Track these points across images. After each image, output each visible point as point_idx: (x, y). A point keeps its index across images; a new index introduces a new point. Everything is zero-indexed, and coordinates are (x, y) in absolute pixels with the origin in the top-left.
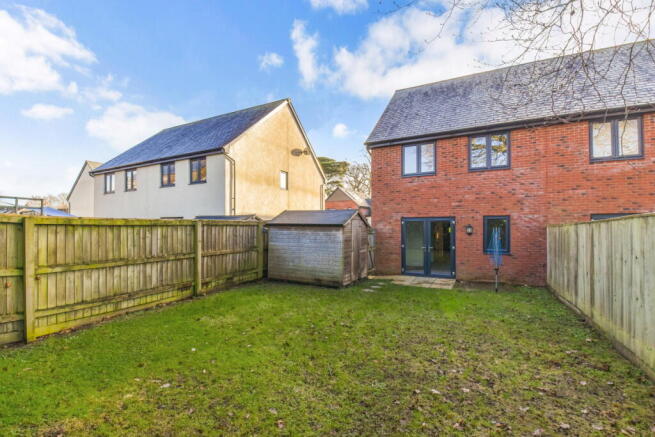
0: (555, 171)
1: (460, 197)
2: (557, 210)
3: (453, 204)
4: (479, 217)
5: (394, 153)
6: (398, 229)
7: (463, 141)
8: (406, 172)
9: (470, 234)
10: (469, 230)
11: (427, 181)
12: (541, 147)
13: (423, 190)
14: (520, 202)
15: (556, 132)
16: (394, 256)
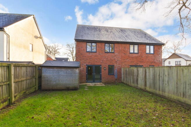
0: (123, 55)
1: (103, 59)
2: (124, 64)
3: (101, 61)
4: (107, 65)
5: (84, 44)
6: (85, 68)
7: (104, 44)
8: (88, 50)
9: (105, 70)
10: (105, 69)
11: (94, 54)
12: (121, 49)
13: (93, 57)
14: (116, 62)
15: (123, 45)
16: (84, 77)
